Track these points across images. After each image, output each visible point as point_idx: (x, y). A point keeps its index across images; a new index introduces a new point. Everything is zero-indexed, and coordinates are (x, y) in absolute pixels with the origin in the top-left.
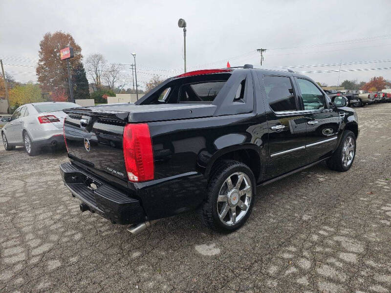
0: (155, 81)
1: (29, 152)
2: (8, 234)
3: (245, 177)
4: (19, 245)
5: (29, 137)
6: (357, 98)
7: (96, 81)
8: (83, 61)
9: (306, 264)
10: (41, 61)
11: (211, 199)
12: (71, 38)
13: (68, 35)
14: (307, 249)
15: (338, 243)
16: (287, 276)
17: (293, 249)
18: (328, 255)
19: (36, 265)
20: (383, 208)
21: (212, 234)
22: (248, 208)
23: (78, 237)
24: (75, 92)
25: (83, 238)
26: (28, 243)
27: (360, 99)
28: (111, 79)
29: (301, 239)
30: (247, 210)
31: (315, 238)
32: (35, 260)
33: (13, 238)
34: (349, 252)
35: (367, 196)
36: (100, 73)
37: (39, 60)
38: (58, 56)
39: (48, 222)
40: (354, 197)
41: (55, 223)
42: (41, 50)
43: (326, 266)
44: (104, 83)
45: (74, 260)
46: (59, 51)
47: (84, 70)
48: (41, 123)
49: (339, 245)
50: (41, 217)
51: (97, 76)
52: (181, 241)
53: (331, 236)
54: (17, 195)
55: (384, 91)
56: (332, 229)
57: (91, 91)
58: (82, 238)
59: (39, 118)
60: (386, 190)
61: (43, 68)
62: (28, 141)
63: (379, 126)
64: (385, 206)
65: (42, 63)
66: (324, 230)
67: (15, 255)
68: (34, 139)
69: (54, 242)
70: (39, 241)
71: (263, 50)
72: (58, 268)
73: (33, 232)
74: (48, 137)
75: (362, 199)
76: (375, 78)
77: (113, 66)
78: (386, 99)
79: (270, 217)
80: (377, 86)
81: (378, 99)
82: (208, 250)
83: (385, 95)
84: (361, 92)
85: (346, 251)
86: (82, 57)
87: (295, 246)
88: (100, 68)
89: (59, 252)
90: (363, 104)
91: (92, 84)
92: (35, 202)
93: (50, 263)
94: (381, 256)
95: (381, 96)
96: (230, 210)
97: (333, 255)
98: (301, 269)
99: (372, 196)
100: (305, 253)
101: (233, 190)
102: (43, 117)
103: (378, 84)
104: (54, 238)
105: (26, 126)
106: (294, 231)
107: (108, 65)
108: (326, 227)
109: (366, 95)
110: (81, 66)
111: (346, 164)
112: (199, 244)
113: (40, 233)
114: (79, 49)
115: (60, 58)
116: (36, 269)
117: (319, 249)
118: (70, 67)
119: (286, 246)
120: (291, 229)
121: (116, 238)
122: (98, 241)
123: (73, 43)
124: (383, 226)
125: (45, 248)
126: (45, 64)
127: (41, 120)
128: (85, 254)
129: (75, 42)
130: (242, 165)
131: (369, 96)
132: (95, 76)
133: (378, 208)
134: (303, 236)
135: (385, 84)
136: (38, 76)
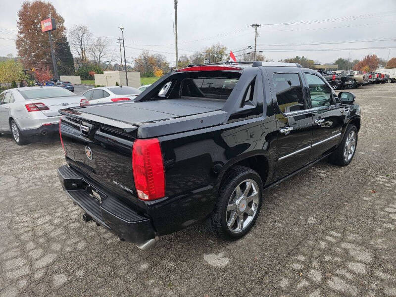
0: (145, 57)
1: (18, 141)
2: (7, 243)
3: (254, 184)
4: (20, 256)
5: (17, 125)
6: (351, 80)
7: (81, 55)
8: (67, 34)
9: (317, 276)
10: (20, 33)
11: (220, 210)
12: (53, 7)
13: (49, 5)
14: (316, 258)
15: (346, 251)
16: (300, 290)
17: (301, 258)
18: (337, 266)
19: (41, 281)
20: (387, 209)
21: (219, 242)
22: (255, 213)
23: (81, 245)
24: (60, 68)
25: (87, 247)
26: (30, 254)
27: (355, 80)
28: (97, 54)
29: (309, 246)
30: (254, 215)
31: (323, 245)
32: (39, 275)
33: (13, 248)
34: (358, 262)
35: (370, 196)
36: (85, 47)
37: (19, 32)
38: (39, 28)
39: (48, 228)
40: (356, 196)
41: (55, 229)
42: (19, 21)
43: (336, 279)
44: (90, 57)
45: (80, 273)
46: (39, 22)
47: (67, 43)
48: (29, 111)
49: (347, 253)
50: (39, 222)
51: (82, 51)
52: (188, 250)
53: (338, 243)
54: (11, 194)
55: (377, 71)
56: (339, 235)
57: (76, 66)
58: (85, 248)
59: (27, 106)
60: (388, 188)
61: (22, 40)
62: (16, 129)
63: (376, 112)
64: (388, 207)
65: (22, 36)
66: (331, 236)
67: (17, 268)
68: (23, 128)
69: (57, 252)
70: (40, 251)
71: (258, 25)
72: (64, 284)
73: (33, 241)
74: (38, 126)
75: (365, 198)
76: (368, 56)
77: (99, 39)
78: (380, 79)
79: (276, 221)
80: (370, 64)
81: (372, 80)
82: (217, 260)
83: (379, 75)
84: (356, 72)
85: (355, 261)
86: (65, 29)
87: (304, 255)
88: (85, 42)
89: (63, 264)
90: (357, 85)
91: (77, 59)
92: (31, 204)
93: (56, 277)
94: (389, 266)
95: (376, 76)
96: (238, 217)
97: (343, 265)
98: (312, 282)
99: (374, 195)
100: (315, 263)
101: (241, 198)
102: (31, 104)
103: (371, 63)
104: (56, 247)
105: (12, 114)
106: (301, 237)
107: (94, 39)
108: (332, 232)
109: (361, 76)
110: (64, 38)
111: (347, 158)
112: (207, 253)
113: (41, 240)
114: (61, 20)
115: (41, 30)
116: (42, 286)
117: (328, 258)
118: (53, 40)
119: (294, 255)
120: (298, 234)
121: (121, 247)
122: (103, 251)
123: (54, 14)
124: (389, 230)
125: (48, 259)
126: (24, 37)
127: (29, 108)
128: (91, 265)
129: (57, 12)
130: (251, 171)
131: (364, 77)
132: (80, 50)
133: (382, 209)
134: (311, 243)
135: (378, 63)
136: (18, 50)
